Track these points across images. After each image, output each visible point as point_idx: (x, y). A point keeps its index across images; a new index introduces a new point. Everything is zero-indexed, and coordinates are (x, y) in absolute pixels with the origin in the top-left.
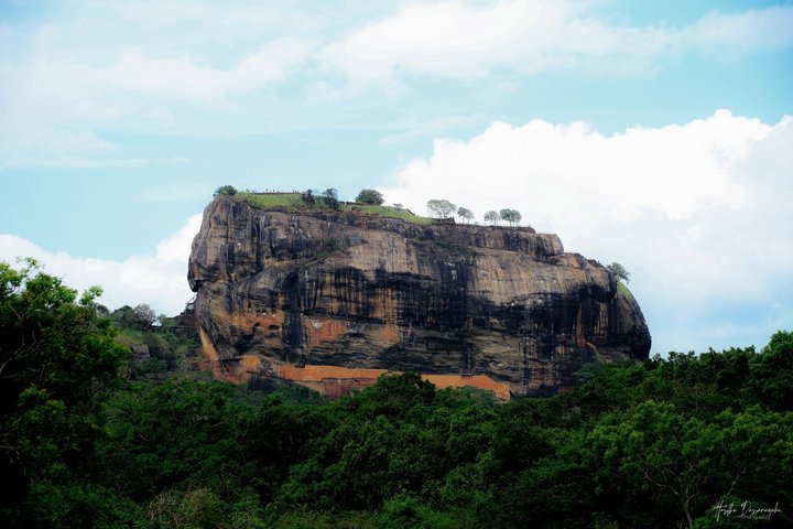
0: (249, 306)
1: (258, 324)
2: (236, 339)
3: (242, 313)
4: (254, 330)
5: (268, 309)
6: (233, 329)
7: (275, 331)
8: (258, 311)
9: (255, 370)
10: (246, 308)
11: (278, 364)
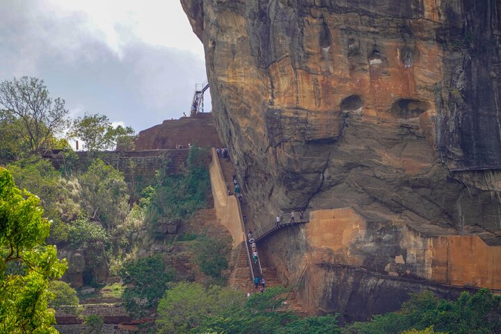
0: (325, 39)
1: (352, 101)
2: (284, 155)
3: (300, 62)
4: (344, 120)
5: (386, 43)
6: (273, 120)
7: (414, 120)
8: (354, 53)
9: (350, 258)
10: (313, 45)
11: (425, 236)
